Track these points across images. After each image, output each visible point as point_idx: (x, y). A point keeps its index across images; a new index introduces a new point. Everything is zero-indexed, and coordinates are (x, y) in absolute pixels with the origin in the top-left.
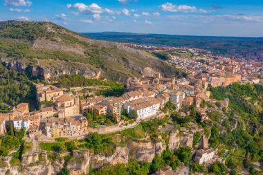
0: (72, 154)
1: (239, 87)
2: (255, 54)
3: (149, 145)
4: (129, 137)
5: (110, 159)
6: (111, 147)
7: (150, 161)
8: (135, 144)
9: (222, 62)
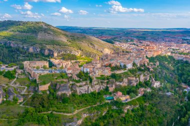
0: (109, 81)
1: (161, 57)
2: (163, 40)
3: (134, 78)
4: (126, 75)
5: (121, 84)
6: (121, 79)
7: (135, 85)
8: (129, 78)
9: (145, 45)
